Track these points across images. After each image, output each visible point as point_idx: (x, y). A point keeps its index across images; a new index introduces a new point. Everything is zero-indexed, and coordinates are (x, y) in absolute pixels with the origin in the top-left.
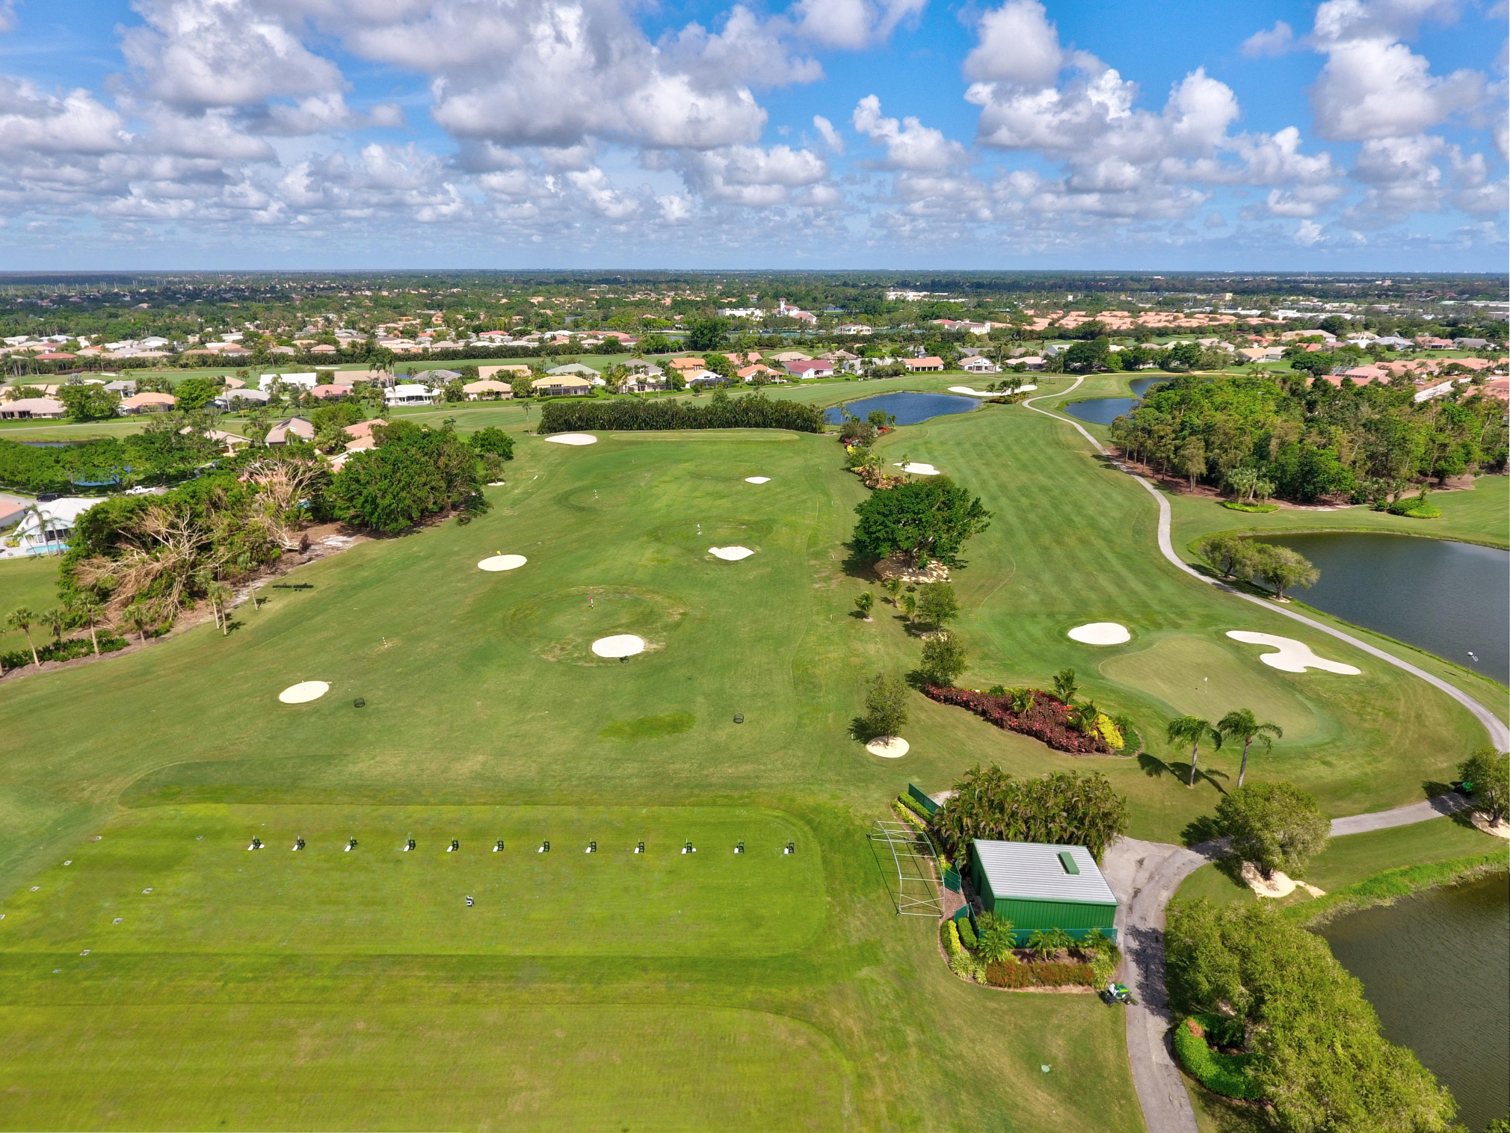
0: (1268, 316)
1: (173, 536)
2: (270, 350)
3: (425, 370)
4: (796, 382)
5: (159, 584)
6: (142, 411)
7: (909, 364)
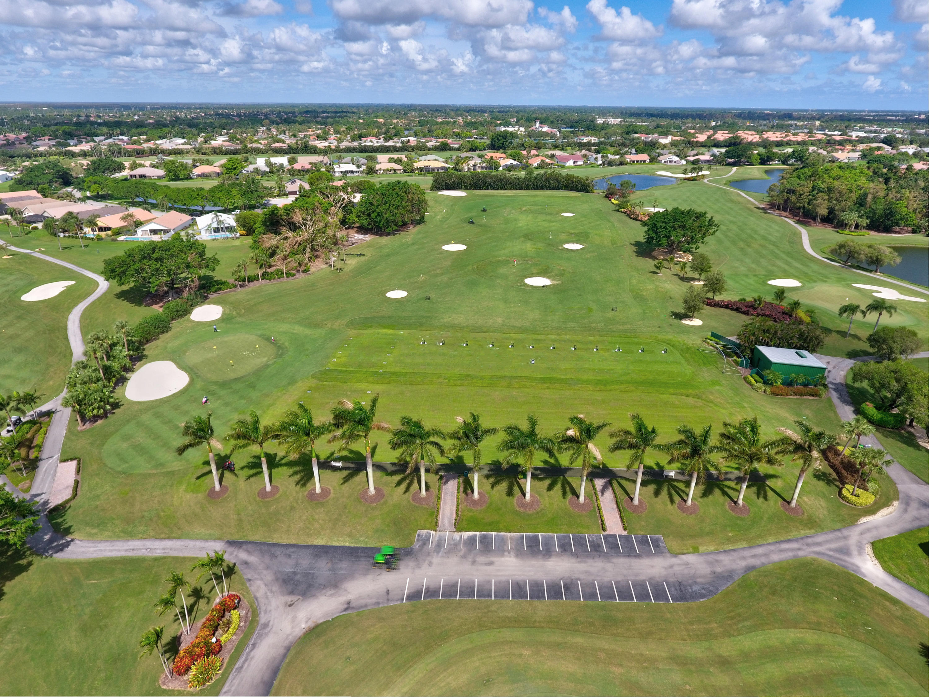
0: (846, 135)
1: (305, 225)
2: (249, 146)
3: (348, 157)
4: (563, 167)
5: (301, 248)
6: (203, 176)
7: (628, 158)
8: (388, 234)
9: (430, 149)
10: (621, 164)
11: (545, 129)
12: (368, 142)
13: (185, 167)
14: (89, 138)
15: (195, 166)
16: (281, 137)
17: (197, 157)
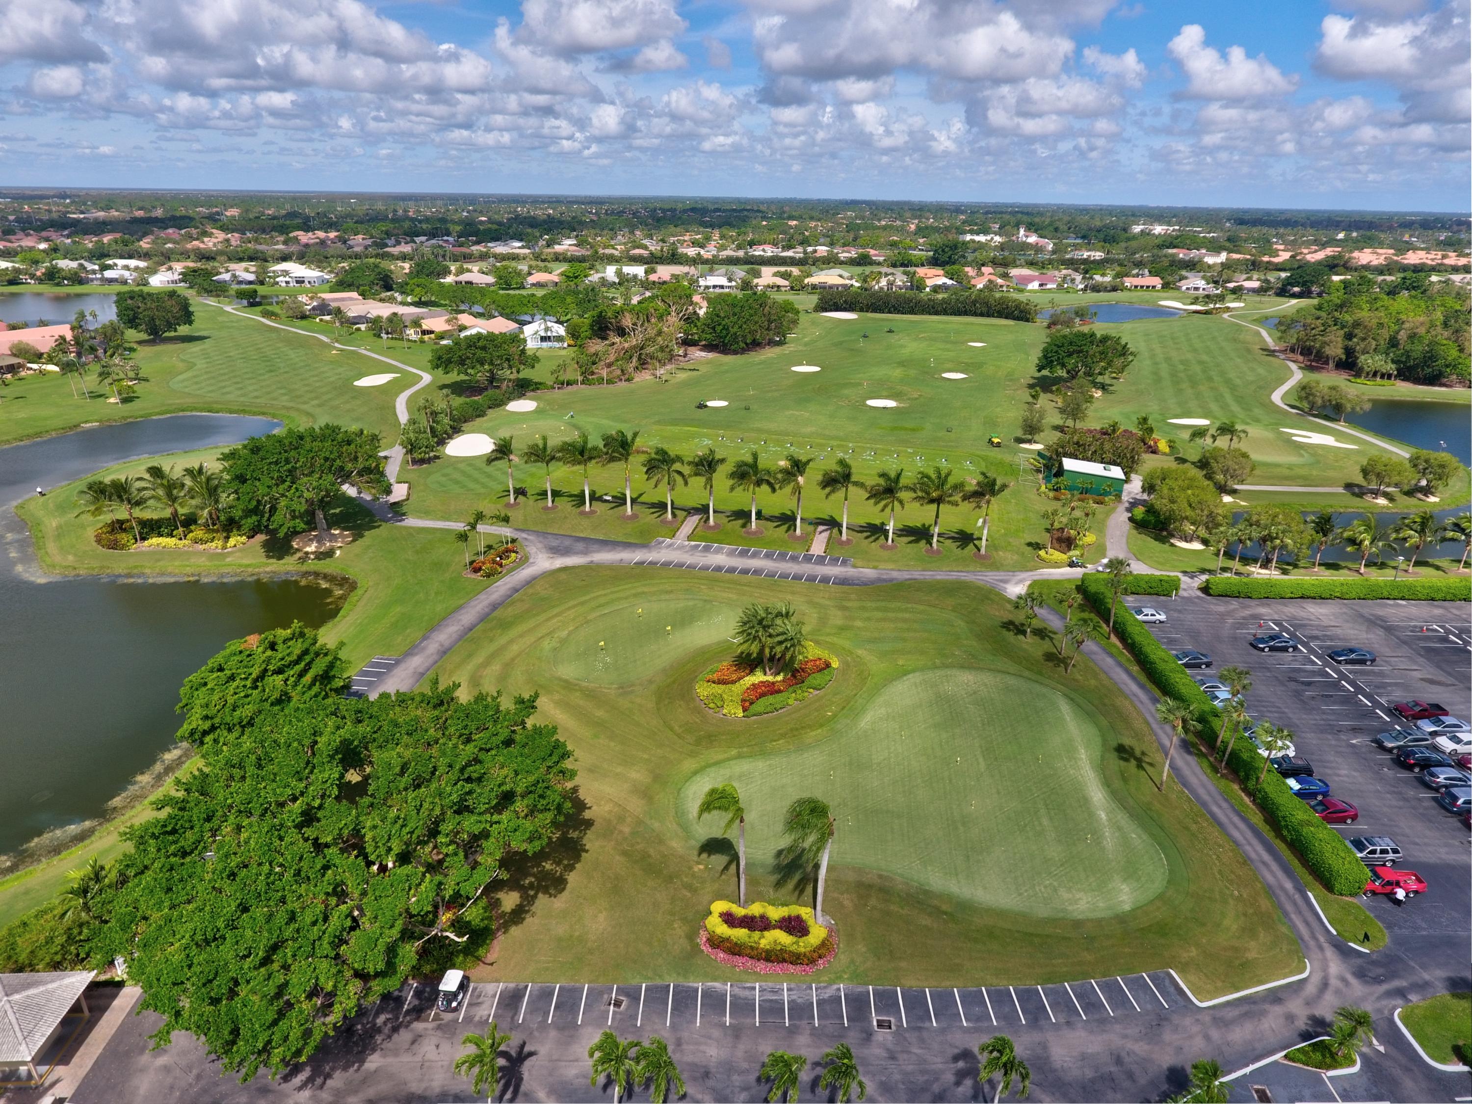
1: (634, 330)
2: (601, 251)
3: (723, 269)
4: (1021, 291)
5: (627, 355)
6: (539, 285)
7: (1128, 282)
8: (735, 352)
9: (842, 263)
10: (1114, 289)
11: (1033, 239)
12: (757, 252)
13: (519, 274)
14: (408, 239)
15: (530, 274)
16: (646, 242)
17: (534, 263)
